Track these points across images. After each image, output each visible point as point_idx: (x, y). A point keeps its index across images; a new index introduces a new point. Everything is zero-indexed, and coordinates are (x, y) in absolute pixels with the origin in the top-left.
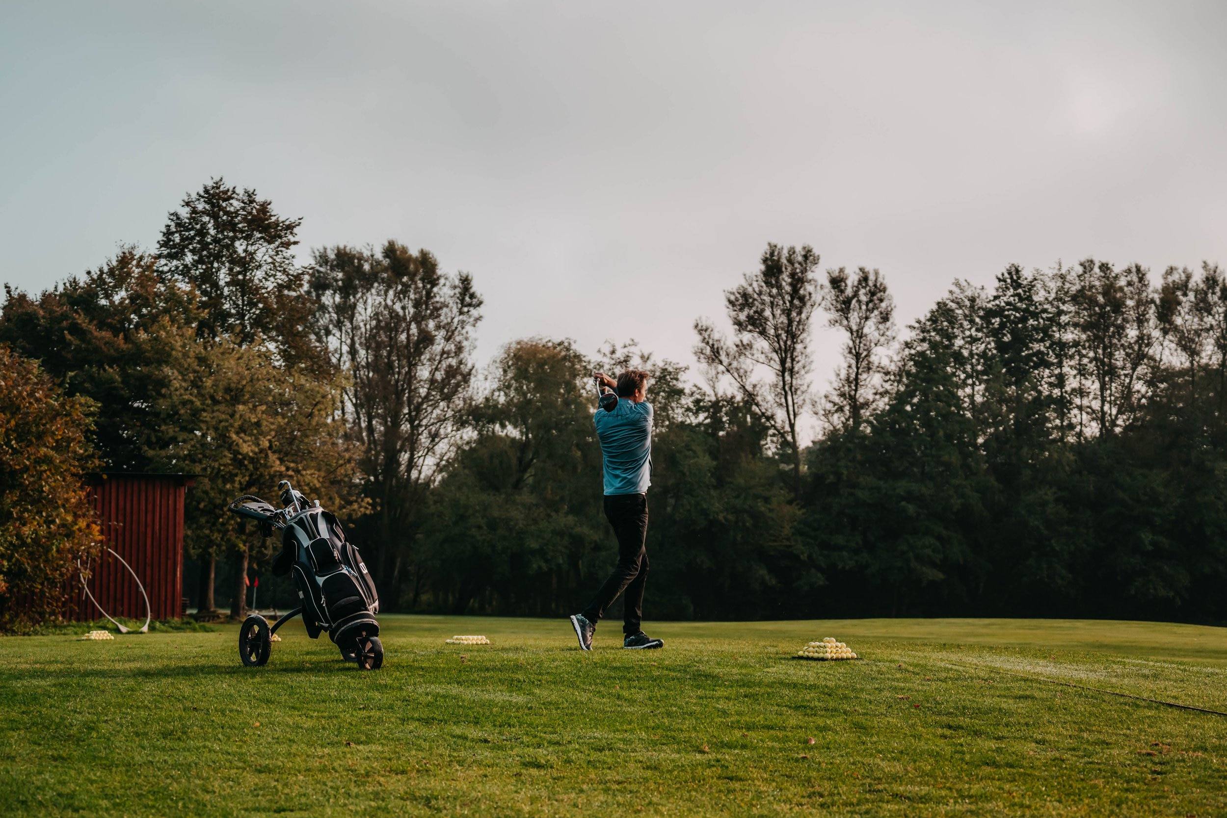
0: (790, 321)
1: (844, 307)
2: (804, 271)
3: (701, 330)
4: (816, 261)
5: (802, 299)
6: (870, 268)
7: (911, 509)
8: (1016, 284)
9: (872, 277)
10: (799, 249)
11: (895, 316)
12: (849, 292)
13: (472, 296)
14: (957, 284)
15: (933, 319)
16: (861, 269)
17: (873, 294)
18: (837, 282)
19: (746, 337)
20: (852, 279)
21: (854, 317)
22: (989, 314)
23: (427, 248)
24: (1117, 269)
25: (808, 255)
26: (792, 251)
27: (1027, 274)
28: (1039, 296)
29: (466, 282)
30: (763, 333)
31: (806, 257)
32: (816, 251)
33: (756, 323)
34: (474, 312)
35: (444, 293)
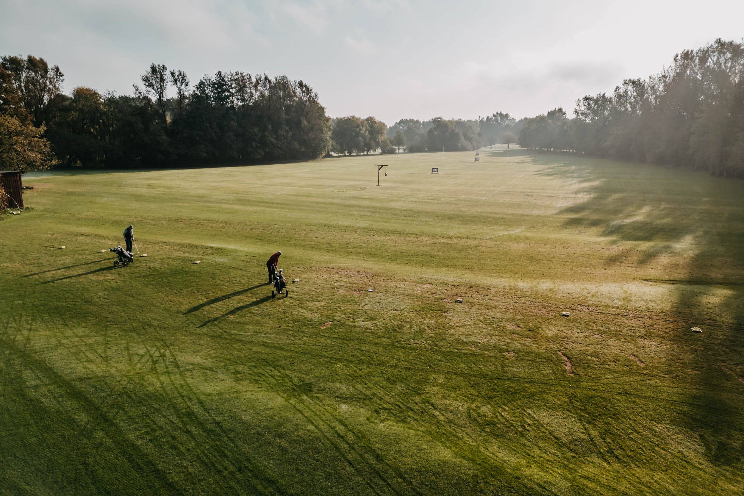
0: (161, 86)
1: (176, 81)
2: (163, 72)
3: (135, 87)
4: (166, 69)
5: (164, 80)
6: (181, 71)
7: (198, 138)
8: (220, 76)
9: (182, 73)
10: (161, 65)
11: (189, 84)
12: (176, 77)
13: (60, 73)
14: (205, 76)
15: (199, 85)
16: (179, 71)
17: (183, 78)
18: (173, 74)
19: (149, 89)
20: (177, 74)
21: (179, 84)
22: (214, 84)
23: (42, 58)
24: (244, 74)
25: (163, 67)
26: (159, 66)
27: (223, 74)
28: (226, 79)
29: (57, 69)
30: (153, 88)
31: (163, 68)
32: (166, 66)
33: (151, 85)
34: (62, 78)
35: (51, 73)
